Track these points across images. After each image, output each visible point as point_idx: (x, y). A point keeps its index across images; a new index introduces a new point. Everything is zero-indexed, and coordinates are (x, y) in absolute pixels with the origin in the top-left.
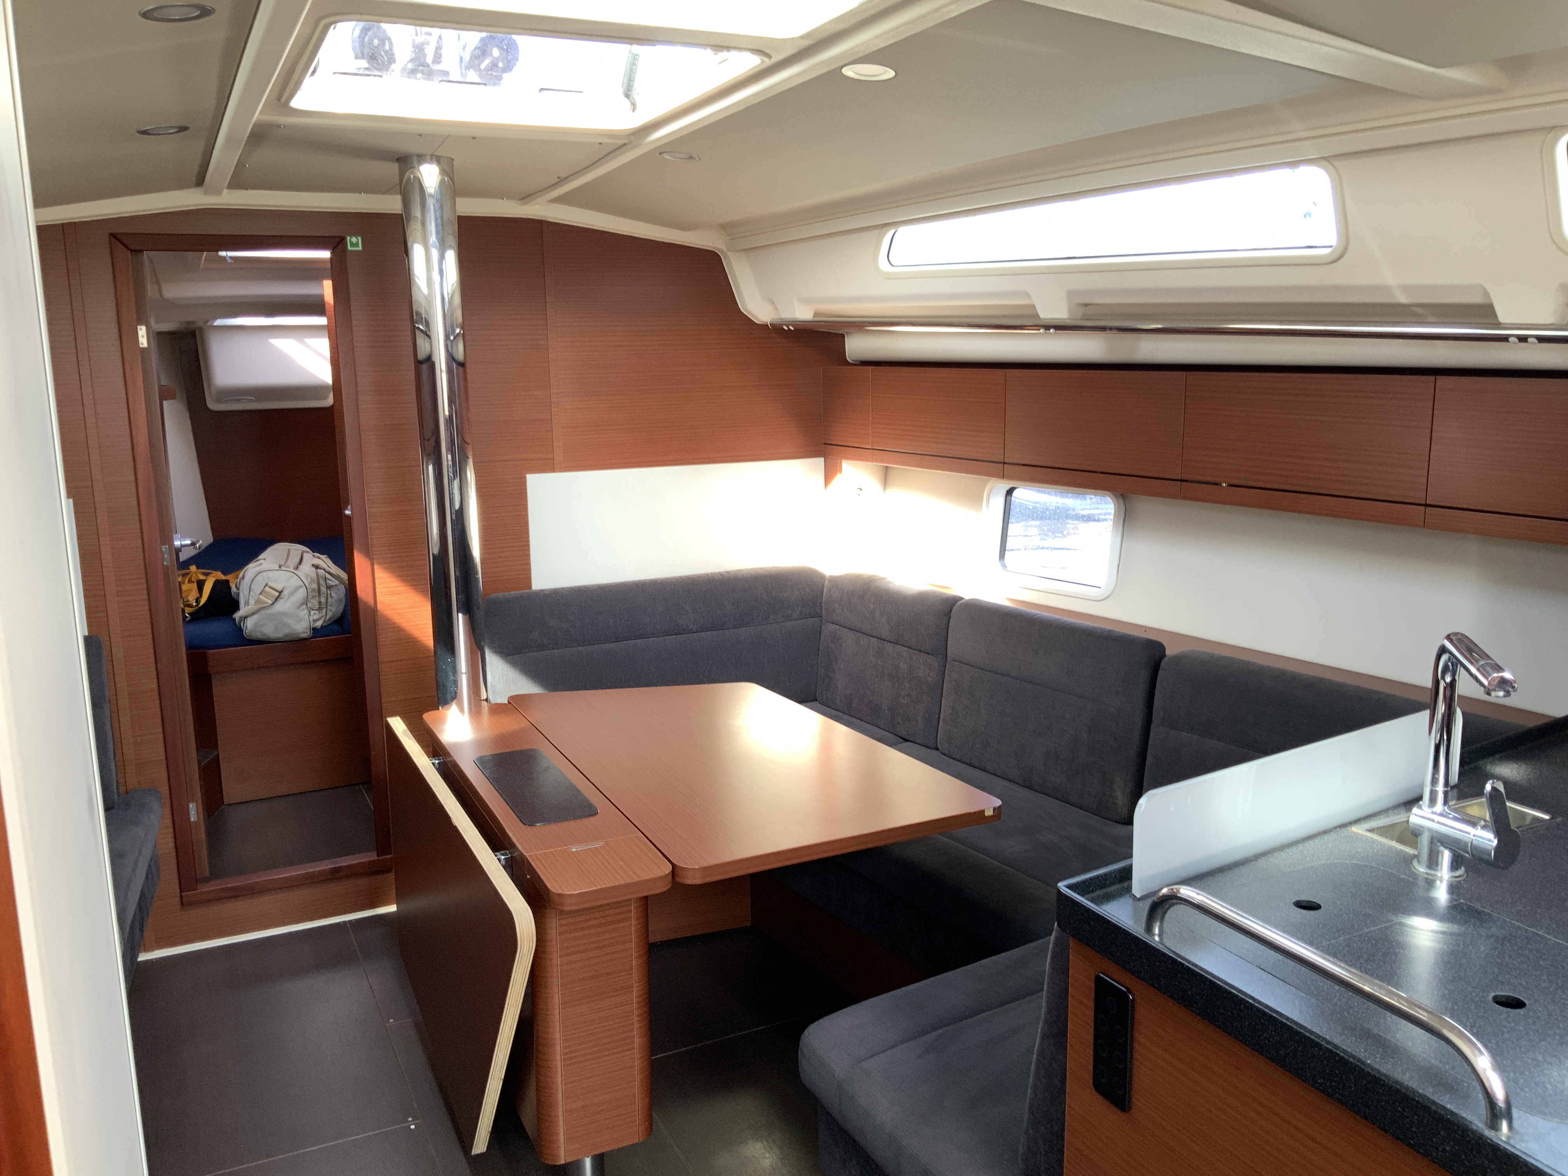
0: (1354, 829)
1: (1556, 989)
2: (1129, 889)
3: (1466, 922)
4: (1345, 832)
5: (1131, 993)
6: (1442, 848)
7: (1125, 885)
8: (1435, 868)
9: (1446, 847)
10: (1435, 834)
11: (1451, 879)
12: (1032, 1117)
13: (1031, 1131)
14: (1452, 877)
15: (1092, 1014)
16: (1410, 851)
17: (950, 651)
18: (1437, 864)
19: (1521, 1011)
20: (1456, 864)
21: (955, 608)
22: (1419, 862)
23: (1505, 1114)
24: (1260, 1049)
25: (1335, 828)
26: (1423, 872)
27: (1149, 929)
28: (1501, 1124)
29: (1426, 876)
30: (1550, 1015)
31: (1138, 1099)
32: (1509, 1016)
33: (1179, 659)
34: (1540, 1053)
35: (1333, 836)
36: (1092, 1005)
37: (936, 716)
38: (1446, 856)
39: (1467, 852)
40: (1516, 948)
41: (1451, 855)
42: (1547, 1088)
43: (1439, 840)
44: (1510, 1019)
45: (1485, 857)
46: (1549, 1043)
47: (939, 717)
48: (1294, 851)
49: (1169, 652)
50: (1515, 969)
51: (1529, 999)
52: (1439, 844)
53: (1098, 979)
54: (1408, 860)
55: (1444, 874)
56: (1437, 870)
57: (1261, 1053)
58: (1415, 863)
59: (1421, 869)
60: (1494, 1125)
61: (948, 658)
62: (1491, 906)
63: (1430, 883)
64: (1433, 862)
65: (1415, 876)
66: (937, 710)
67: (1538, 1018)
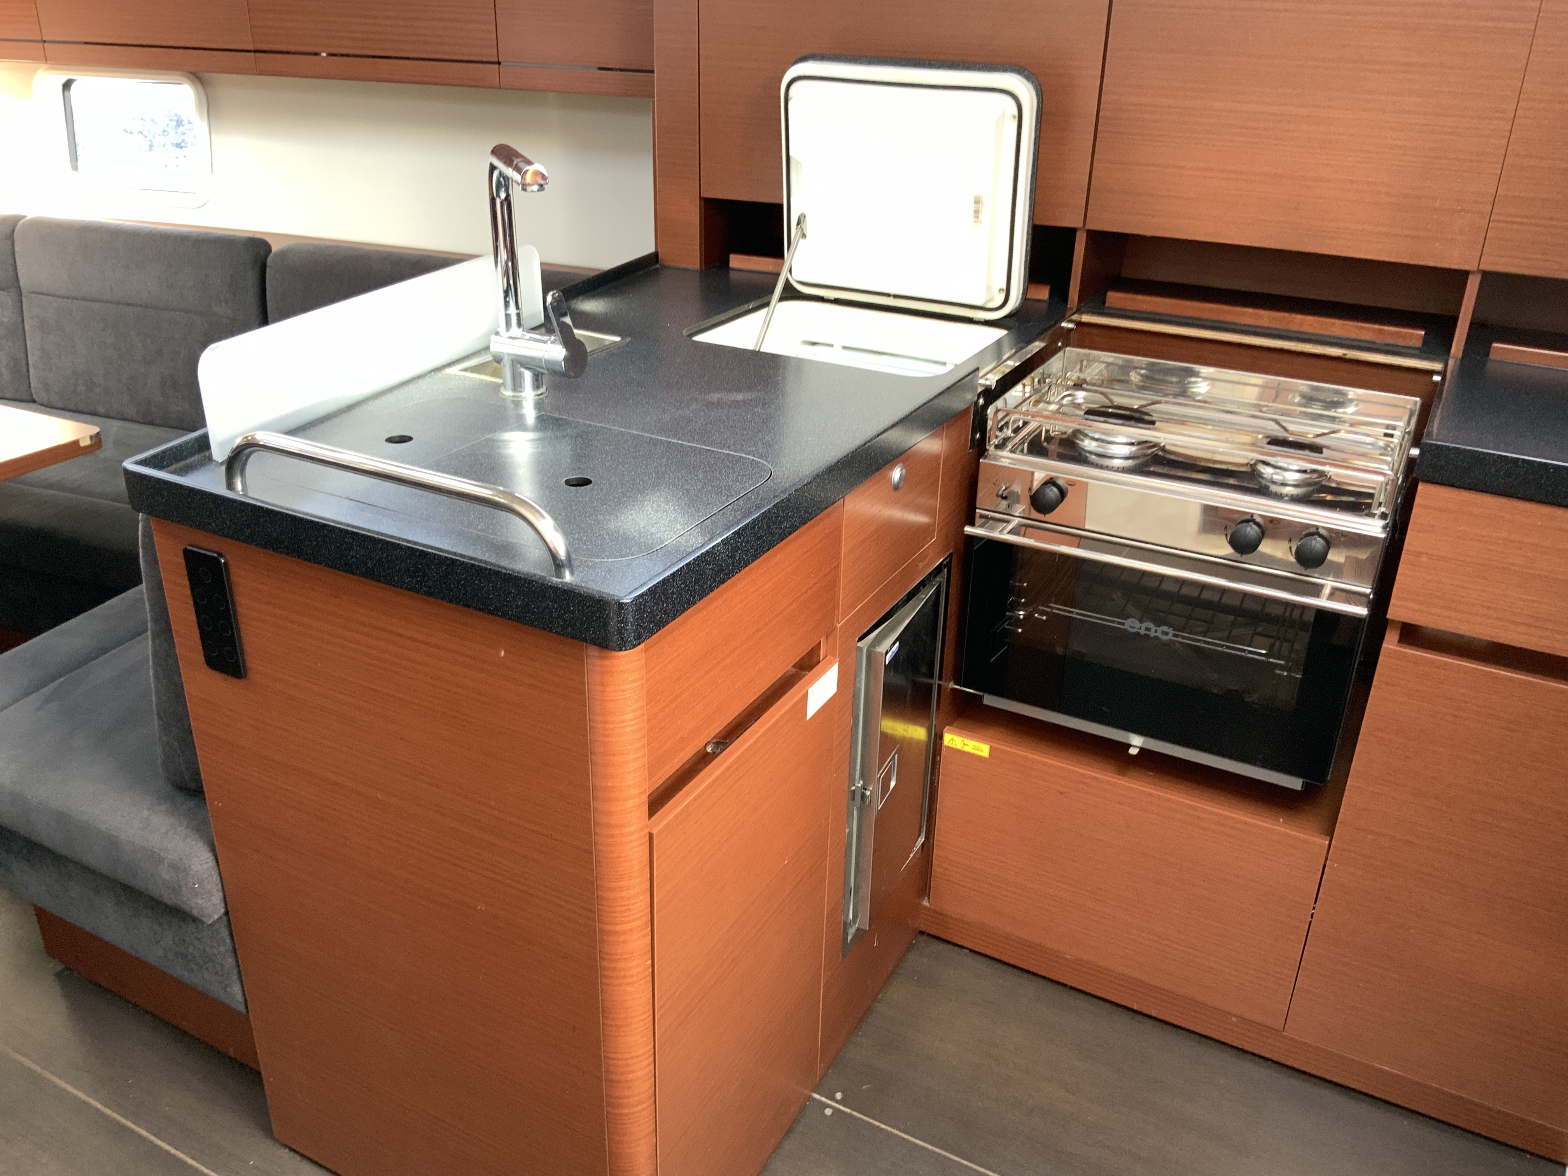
0: (448, 371)
1: (618, 465)
2: (210, 458)
3: (545, 428)
4: (440, 375)
5: (221, 555)
6: (522, 370)
7: (207, 454)
8: (519, 389)
9: (527, 368)
10: (514, 357)
11: (537, 398)
12: (161, 722)
13: (164, 738)
14: (535, 395)
15: (189, 592)
16: (500, 381)
17: (22, 282)
18: (521, 386)
19: (588, 487)
20: (537, 382)
21: (16, 230)
22: (505, 387)
23: (568, 565)
24: (349, 568)
25: (430, 372)
26: (510, 396)
27: (230, 486)
28: (564, 572)
29: (512, 399)
30: (611, 485)
31: (253, 660)
32: (577, 493)
33: (283, 254)
34: (601, 514)
35: (427, 380)
36: (188, 583)
37: (24, 362)
38: (528, 375)
39: (543, 368)
40: (587, 441)
41: (531, 374)
42: (605, 539)
43: (521, 362)
44: (578, 495)
45: (557, 368)
46: (610, 506)
47: (28, 364)
48: (389, 397)
49: (275, 249)
50: (585, 457)
51: (595, 477)
52: (519, 366)
53: (186, 551)
54: (496, 387)
55: (529, 396)
56: (521, 392)
57: (352, 572)
58: (502, 390)
59: (508, 393)
60: (559, 574)
61: (23, 291)
62: (568, 413)
63: (518, 404)
64: (517, 384)
65: (504, 400)
66: (23, 355)
67: (602, 489)
